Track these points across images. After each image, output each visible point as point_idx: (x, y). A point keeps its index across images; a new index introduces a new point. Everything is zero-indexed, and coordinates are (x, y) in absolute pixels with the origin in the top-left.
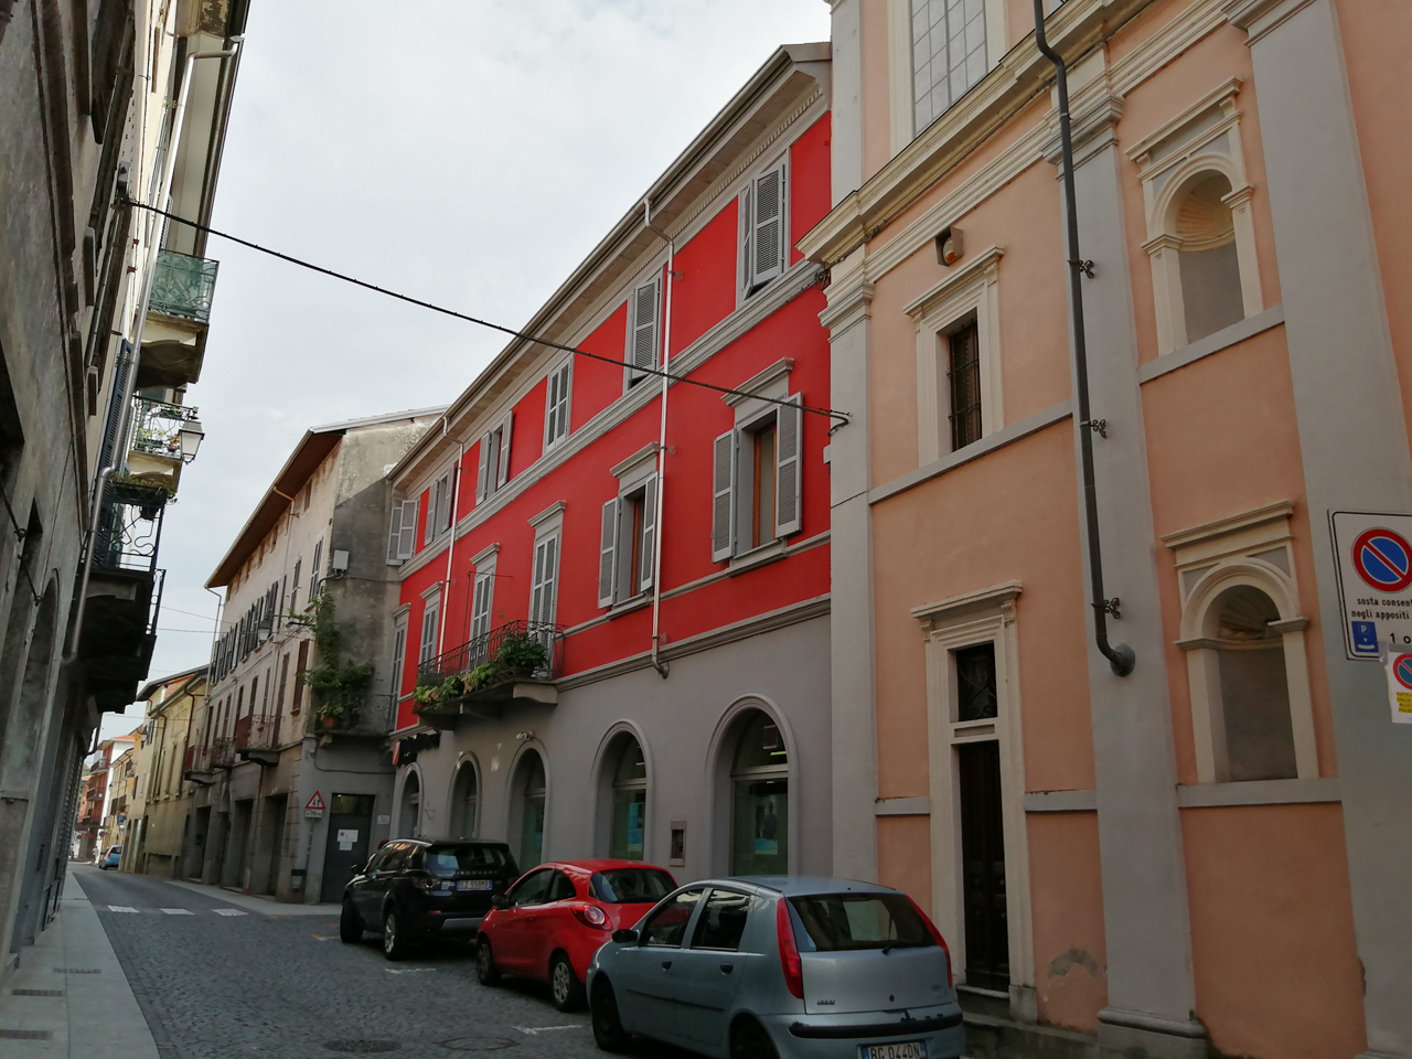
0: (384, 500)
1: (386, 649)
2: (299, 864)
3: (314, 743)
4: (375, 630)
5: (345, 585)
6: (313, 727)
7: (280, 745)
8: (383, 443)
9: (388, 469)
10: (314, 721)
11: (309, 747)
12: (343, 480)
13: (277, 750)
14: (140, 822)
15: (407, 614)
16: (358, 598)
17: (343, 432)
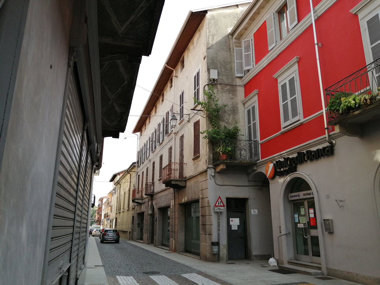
0: (230, 45)
1: (241, 120)
2: (214, 239)
3: (213, 170)
4: (234, 111)
5: (217, 88)
6: (211, 162)
7: (186, 177)
8: (225, 18)
9: (230, 30)
10: (211, 158)
11: (211, 172)
12: (209, 35)
13: (184, 180)
14: (114, 220)
15: (257, 96)
16: (224, 94)
17: (206, 12)
